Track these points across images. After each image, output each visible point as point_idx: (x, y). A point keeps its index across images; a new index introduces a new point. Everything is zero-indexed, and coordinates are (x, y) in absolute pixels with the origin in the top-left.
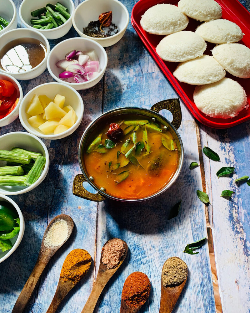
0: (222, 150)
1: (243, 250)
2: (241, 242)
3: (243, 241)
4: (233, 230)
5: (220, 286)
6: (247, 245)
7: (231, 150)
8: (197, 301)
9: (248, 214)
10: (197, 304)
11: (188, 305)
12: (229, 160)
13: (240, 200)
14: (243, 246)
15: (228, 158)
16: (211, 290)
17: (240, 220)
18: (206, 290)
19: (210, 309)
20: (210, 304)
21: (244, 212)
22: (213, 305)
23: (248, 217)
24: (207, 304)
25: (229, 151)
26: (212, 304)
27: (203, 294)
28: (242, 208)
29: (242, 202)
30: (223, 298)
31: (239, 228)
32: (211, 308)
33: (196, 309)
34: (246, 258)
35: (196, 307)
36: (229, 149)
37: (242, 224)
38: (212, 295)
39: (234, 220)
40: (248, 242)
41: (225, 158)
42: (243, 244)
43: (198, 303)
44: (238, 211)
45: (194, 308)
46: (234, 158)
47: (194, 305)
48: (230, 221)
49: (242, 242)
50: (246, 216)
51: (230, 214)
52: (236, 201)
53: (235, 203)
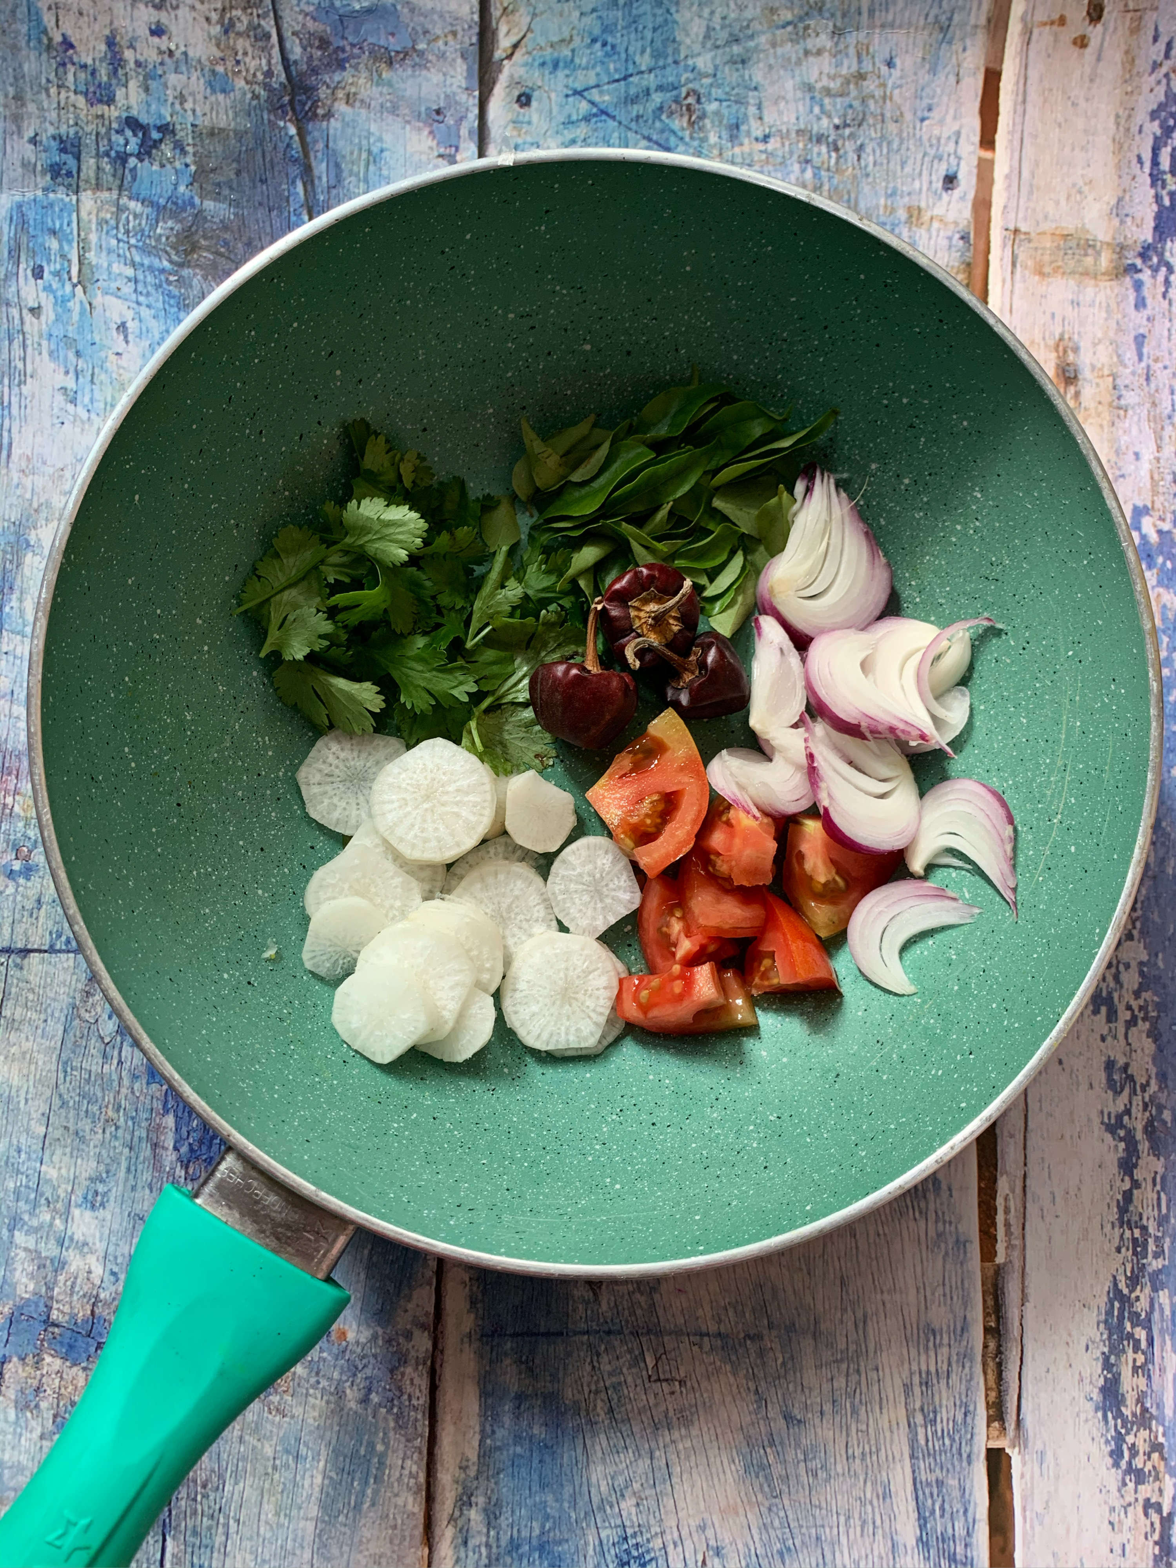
0: (1096, 1012)
7: (1142, 1015)
12: (1126, 1067)
15: (1121, 1061)
25: (1132, 1023)
36: (1135, 1004)
41: (1104, 1059)
46: (1154, 1060)
51: (1105, 1377)
52: (1142, 1306)
53: (1138, 1315)
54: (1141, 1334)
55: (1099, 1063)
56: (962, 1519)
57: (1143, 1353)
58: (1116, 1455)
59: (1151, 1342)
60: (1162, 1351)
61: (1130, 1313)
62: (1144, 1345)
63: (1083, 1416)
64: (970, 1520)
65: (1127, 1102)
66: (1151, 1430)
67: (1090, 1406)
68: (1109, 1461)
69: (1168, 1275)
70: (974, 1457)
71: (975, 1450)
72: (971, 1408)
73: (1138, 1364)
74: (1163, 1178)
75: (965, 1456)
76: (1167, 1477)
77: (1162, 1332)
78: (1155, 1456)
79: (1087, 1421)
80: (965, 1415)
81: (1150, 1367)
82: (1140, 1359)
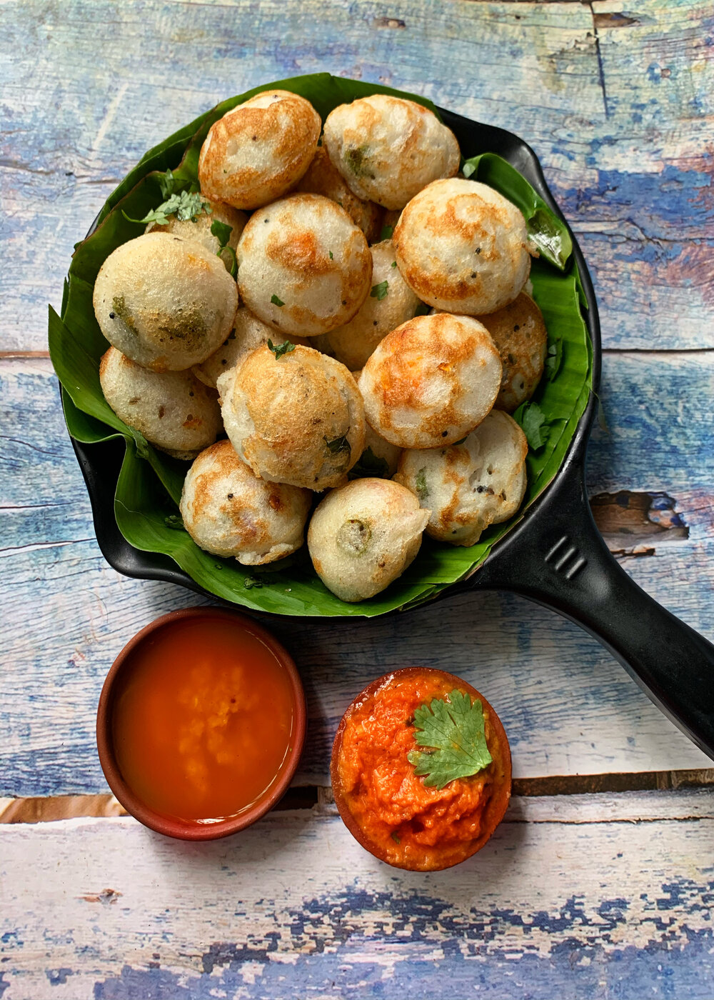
0: (666, 889)
1: (229, 941)
2: (261, 938)
3: (265, 945)
4: (306, 906)
5: (100, 824)
6: (247, 963)
7: (668, 934)
8: (51, 725)
9: (377, 987)
10: (43, 725)
11: (43, 692)
12: (623, 920)
13: (438, 954)
14: (245, 946)
15: (627, 915)
16: (87, 786)
17: (348, 943)
18: (86, 766)
19: (25, 776)
20: (42, 775)
21: (385, 967)
22: (35, 788)
23: (363, 983)
24: (41, 764)
25: (661, 926)
26: (41, 784)
27: (74, 752)
28: (402, 958)
29: (425, 963)
30: (59, 832)
31: (318, 936)
32: (29, 780)
33: (28, 721)
34: (195, 952)
35: (34, 721)
36: (675, 927)
37: (334, 949)
38: (70, 788)
39: (349, 913)
40: (259, 968)
41: (627, 898)
42: (251, 946)
43: (46, 731)
44: (389, 939)
45: (29, 711)
46: (630, 948)
47: (41, 713)
48: (343, 895)
49: (260, 942)
50: (365, 976)
51: (373, 896)
52: (430, 933)
53: (423, 928)
54: (407, 932)
55: (624, 894)
57: (394, 933)
58: (313, 906)
59: (402, 940)
60: (395, 952)
61: (424, 920)
62: (400, 933)
63: (342, 874)
65: (594, 921)
66: (333, 940)
67: (350, 881)
68: (309, 900)
69: (456, 959)
73: (385, 928)
74: (534, 956)
76: (297, 956)
77: (410, 951)
78: (313, 944)
79: (340, 878)
81: (383, 940)
82: (389, 930)
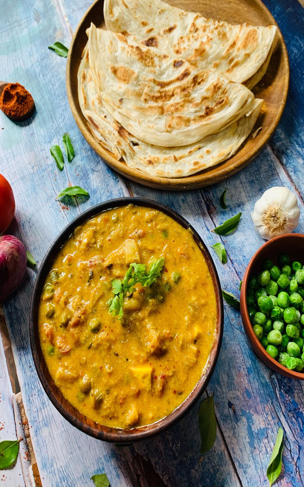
56: (23, 363)
64: (21, 364)
70: (24, 386)
71: (24, 389)
72: (28, 403)
75: (27, 385)
80: (29, 400)
